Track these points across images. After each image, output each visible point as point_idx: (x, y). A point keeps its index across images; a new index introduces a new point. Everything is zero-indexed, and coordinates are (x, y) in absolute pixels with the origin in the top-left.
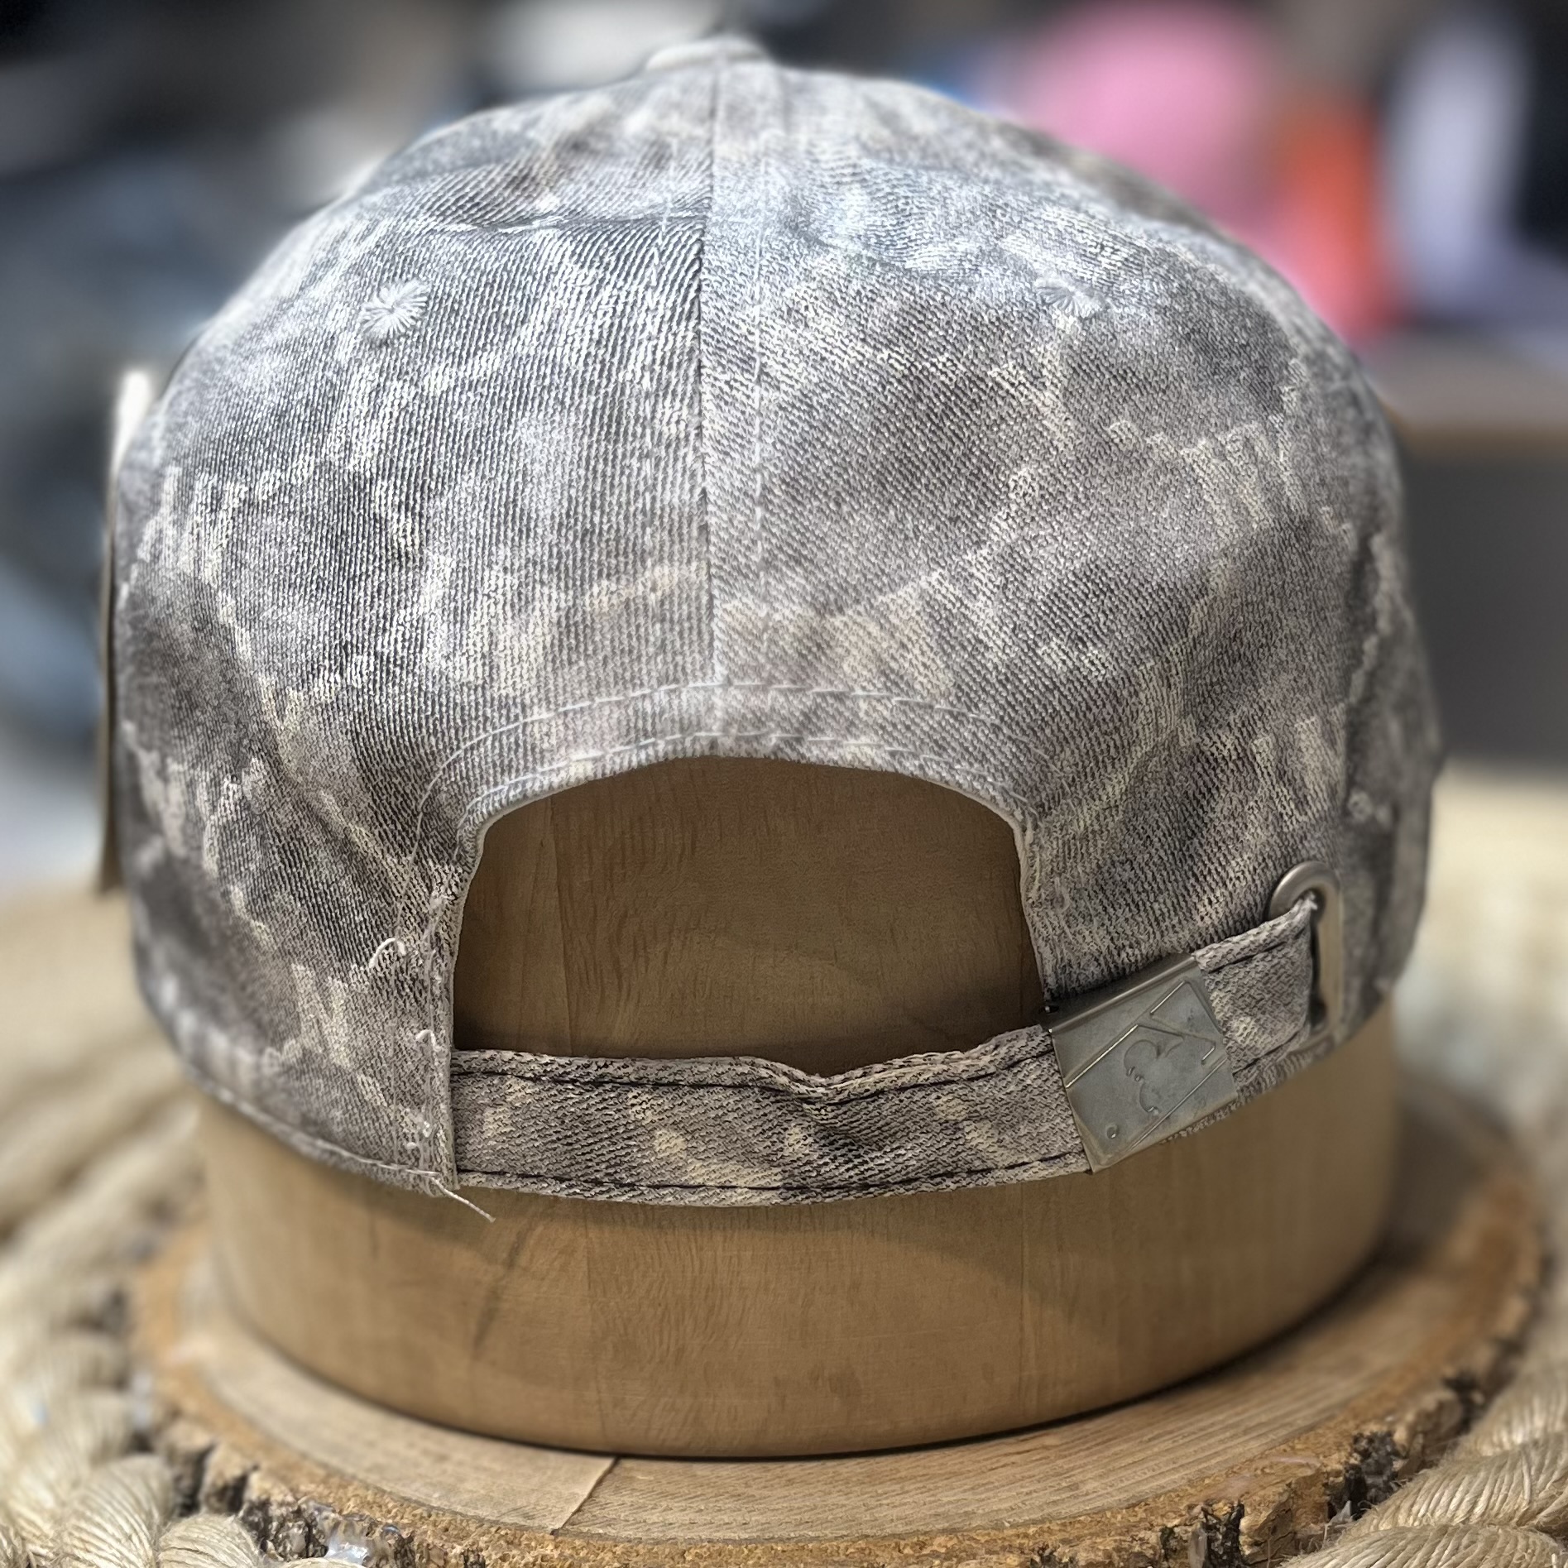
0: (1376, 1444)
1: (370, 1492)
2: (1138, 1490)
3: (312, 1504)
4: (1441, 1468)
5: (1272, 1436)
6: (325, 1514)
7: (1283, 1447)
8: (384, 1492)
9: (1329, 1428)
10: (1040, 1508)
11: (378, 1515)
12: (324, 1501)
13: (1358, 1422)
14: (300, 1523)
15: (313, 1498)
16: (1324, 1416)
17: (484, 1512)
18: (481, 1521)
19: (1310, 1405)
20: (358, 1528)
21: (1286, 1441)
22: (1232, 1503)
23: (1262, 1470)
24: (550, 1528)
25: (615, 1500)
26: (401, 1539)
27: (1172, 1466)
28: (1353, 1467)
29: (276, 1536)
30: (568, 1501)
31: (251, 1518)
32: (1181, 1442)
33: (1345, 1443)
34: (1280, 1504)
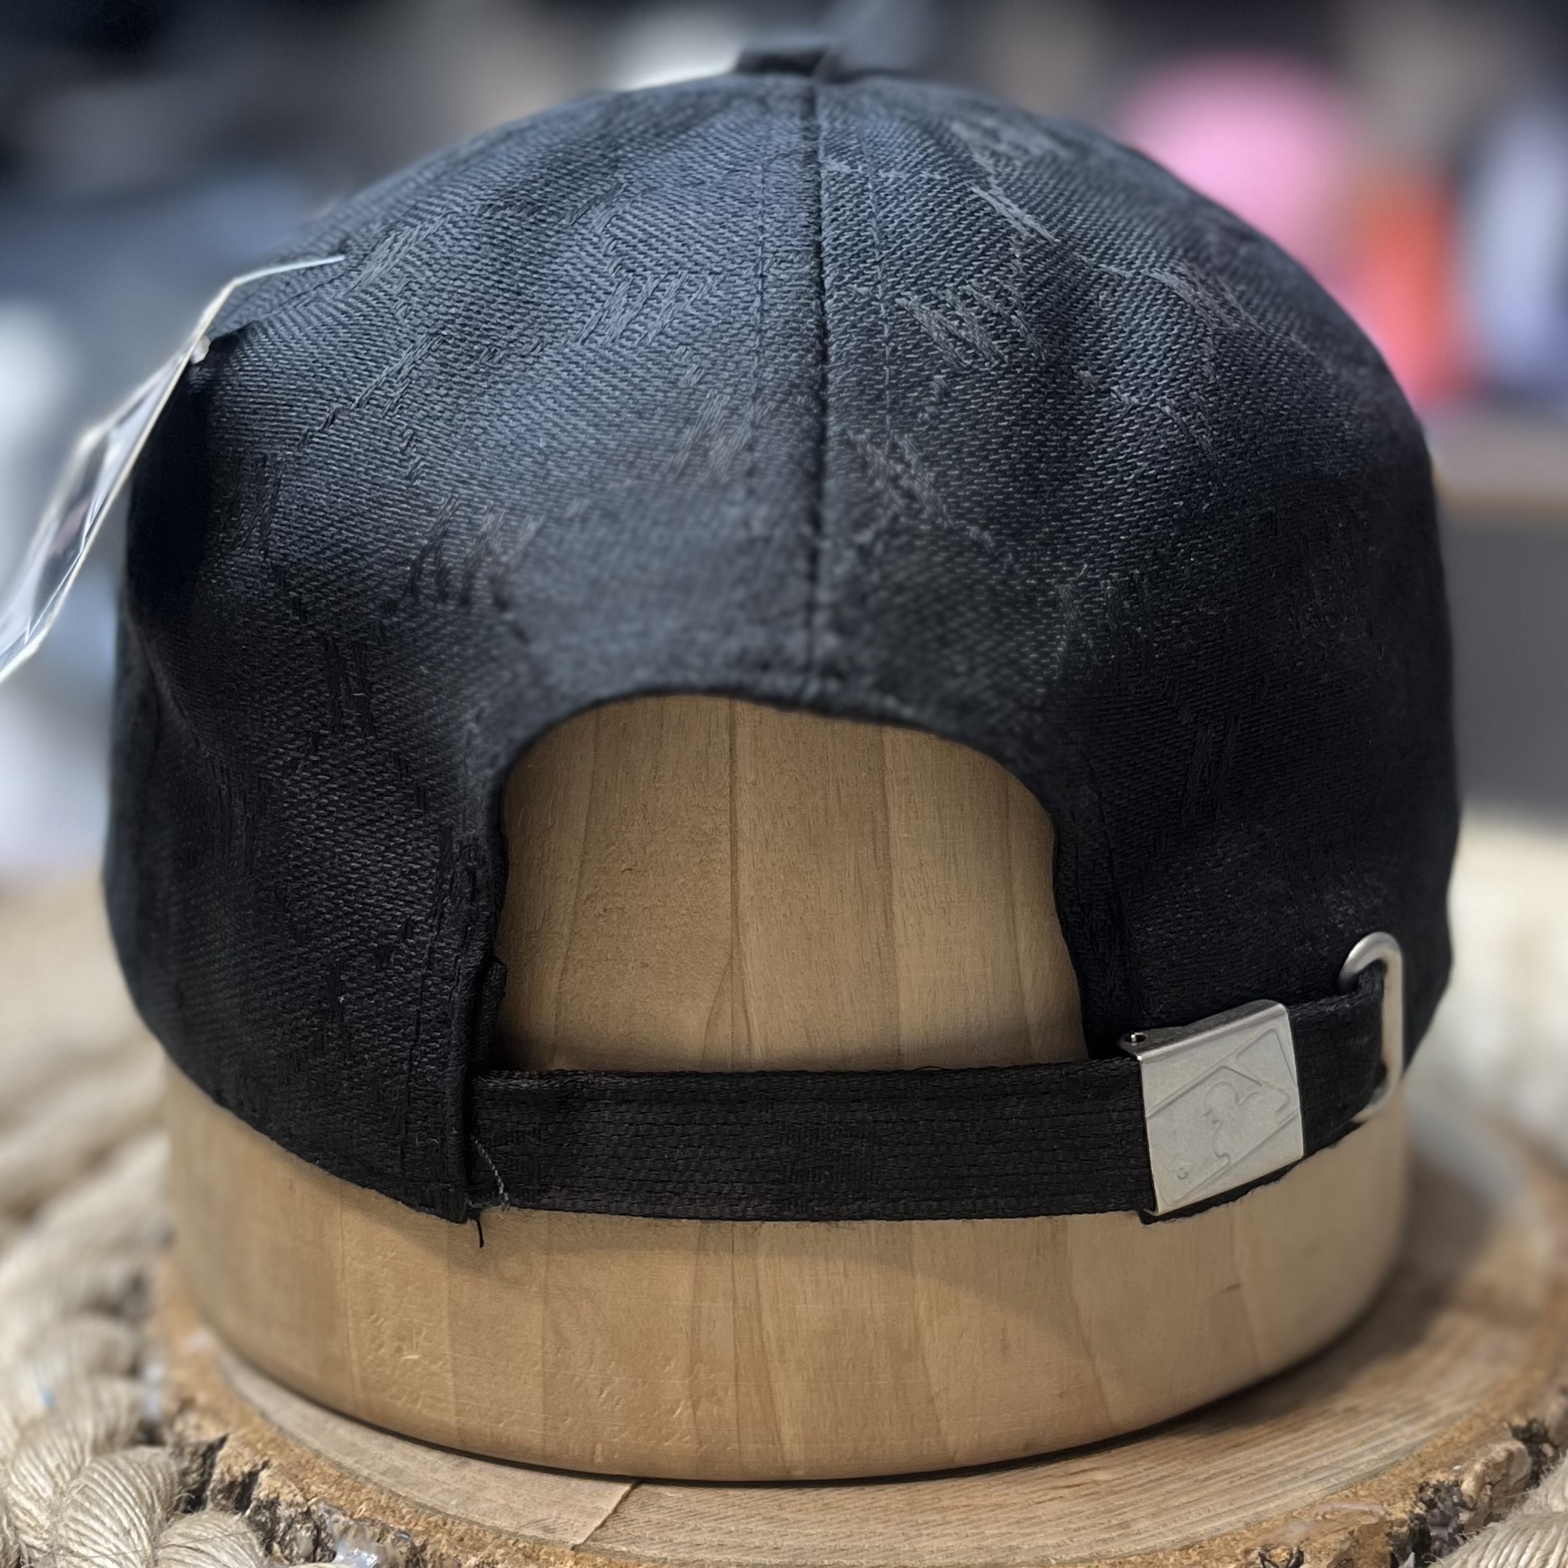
0: (1442, 1494)
1: (384, 1496)
2: (1192, 1531)
3: (321, 1505)
4: (1510, 1522)
5: (1333, 1481)
6: (335, 1516)
7: (1346, 1492)
8: (399, 1496)
9: (1393, 1475)
10: (1089, 1545)
11: (391, 1520)
12: (335, 1503)
13: (1424, 1470)
14: (308, 1525)
15: (323, 1499)
16: (1390, 1461)
17: (504, 1523)
18: (498, 1533)
19: (1374, 1449)
20: (369, 1533)
21: (1349, 1486)
22: (1291, 1550)
23: (1323, 1516)
24: (572, 1543)
25: (642, 1517)
26: (413, 1547)
27: (1228, 1508)
28: (1418, 1517)
29: (283, 1538)
30: (591, 1515)
31: (258, 1518)
32: (1238, 1483)
33: (1411, 1491)
34: (1343, 1553)
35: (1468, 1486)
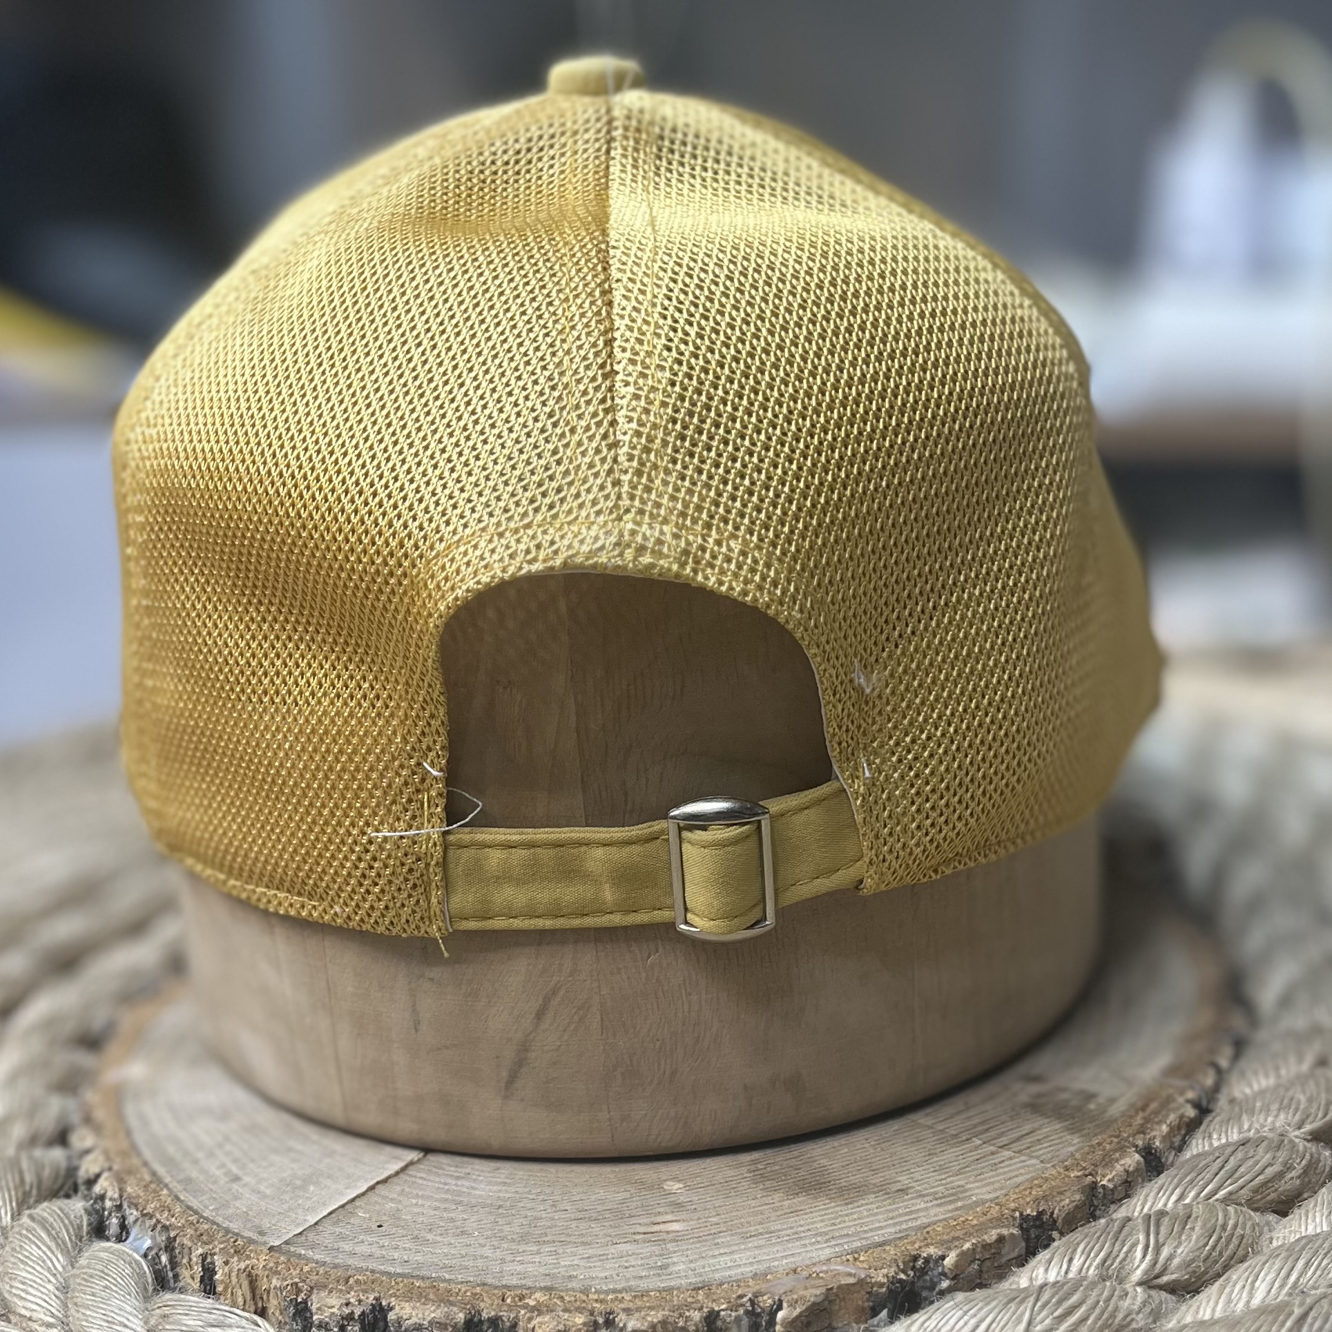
0: (931, 1265)
1: (169, 1199)
2: (709, 1276)
3: (128, 1201)
6: (133, 1211)
8: (180, 1200)
9: (895, 1246)
10: (628, 1280)
13: (923, 1244)
14: (118, 1215)
16: (900, 1235)
17: (236, 1225)
18: (227, 1231)
19: (896, 1224)
20: (149, 1224)
21: (854, 1252)
22: (774, 1298)
23: (817, 1274)
24: (272, 1244)
25: (330, 1229)
27: (751, 1261)
28: (900, 1281)
30: (298, 1225)
32: (772, 1242)
33: (898, 1261)
34: (814, 1304)
35: (949, 1262)
